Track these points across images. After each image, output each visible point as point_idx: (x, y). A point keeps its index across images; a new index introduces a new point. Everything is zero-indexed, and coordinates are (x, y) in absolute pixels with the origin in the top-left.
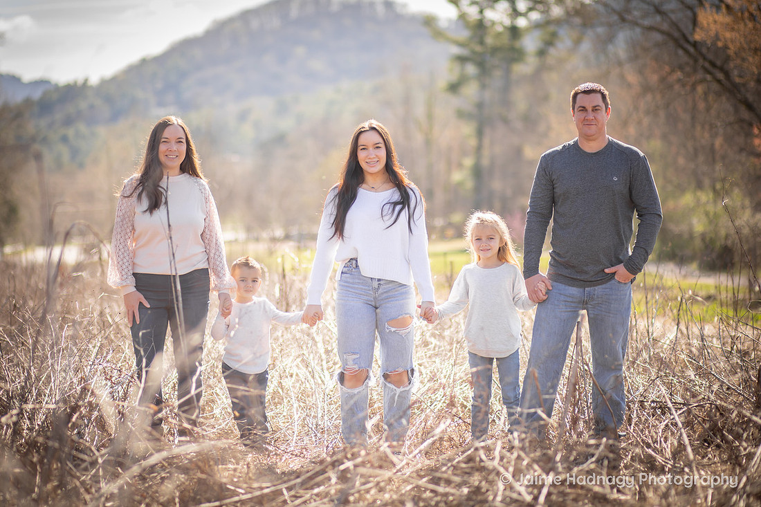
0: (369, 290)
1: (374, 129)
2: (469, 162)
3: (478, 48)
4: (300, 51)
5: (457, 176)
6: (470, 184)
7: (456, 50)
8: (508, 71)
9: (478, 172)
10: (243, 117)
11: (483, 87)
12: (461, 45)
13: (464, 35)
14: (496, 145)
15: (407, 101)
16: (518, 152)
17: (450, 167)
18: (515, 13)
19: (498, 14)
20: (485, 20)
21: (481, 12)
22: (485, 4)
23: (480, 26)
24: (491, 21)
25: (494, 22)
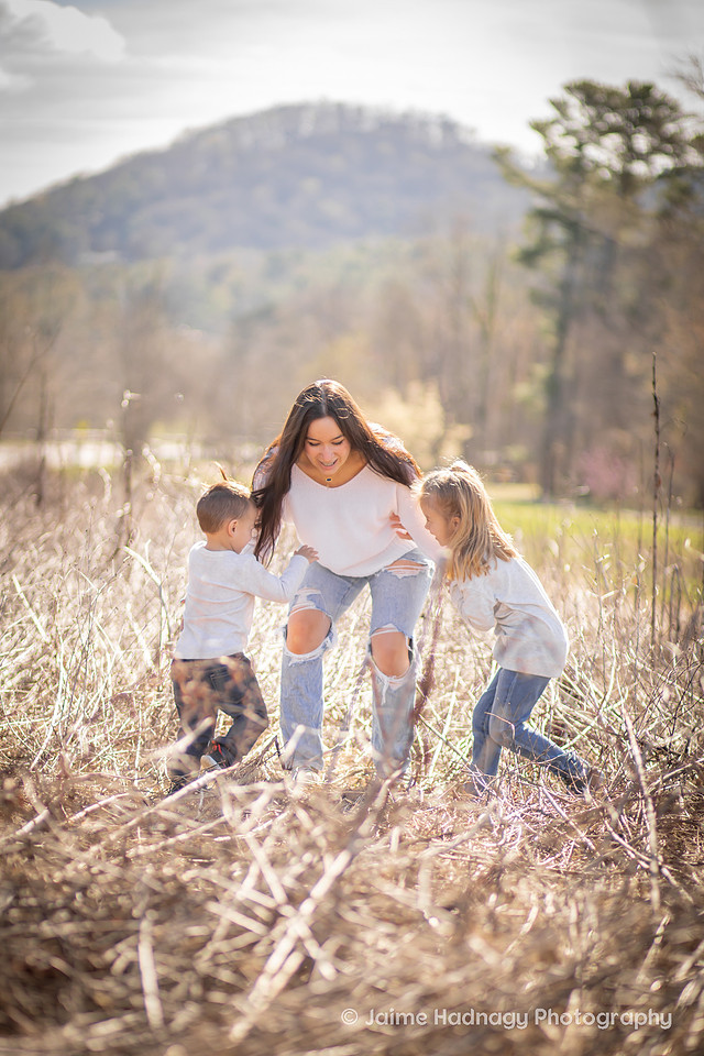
2: (542, 371)
3: (571, 201)
4: (311, 185)
5: (523, 390)
6: (540, 404)
7: (541, 203)
9: (554, 388)
10: (216, 276)
11: (573, 259)
12: (545, 194)
13: (551, 180)
14: (586, 348)
15: (460, 272)
16: (616, 362)
17: (514, 376)
18: (631, 154)
19: (605, 153)
20: (585, 161)
21: (580, 147)
22: (585, 136)
23: (577, 169)
24: (593, 162)
25: (597, 165)
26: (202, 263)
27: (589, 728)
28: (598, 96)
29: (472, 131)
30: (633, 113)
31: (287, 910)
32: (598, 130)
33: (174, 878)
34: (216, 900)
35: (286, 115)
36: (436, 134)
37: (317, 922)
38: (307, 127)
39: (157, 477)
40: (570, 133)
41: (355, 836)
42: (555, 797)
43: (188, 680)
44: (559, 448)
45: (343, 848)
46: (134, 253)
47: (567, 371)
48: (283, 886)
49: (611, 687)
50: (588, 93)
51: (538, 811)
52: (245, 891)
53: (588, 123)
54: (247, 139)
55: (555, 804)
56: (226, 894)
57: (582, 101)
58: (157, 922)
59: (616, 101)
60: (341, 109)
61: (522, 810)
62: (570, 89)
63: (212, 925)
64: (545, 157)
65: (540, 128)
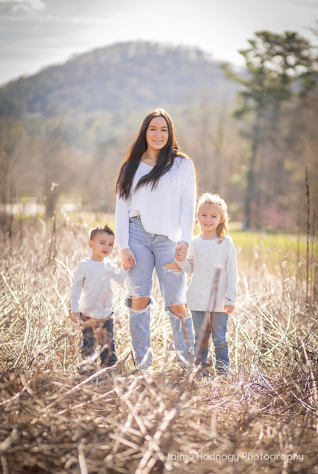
0: (148, 239)
1: (162, 115)
2: (245, 168)
3: (258, 88)
4: (134, 81)
5: (236, 178)
6: (244, 184)
7: (244, 89)
8: (278, 106)
9: (251, 176)
10: (89, 124)
11: (260, 115)
12: (246, 84)
13: (248, 78)
14: (266, 158)
15: (205, 122)
16: (279, 165)
17: (232, 171)
18: (286, 66)
19: (274, 65)
20: (264, 69)
21: (262, 62)
22: (265, 57)
23: (261, 73)
24: (269, 69)
25: (271, 71)
26: (82, 118)
27: (279, 343)
28: (271, 38)
29: (210, 55)
30: (287, 45)
31: (148, 437)
32: (271, 54)
33: (91, 421)
34: (113, 432)
35: (122, 47)
36: (193, 56)
37: (162, 443)
38: (131, 53)
39: (68, 223)
40: (257, 55)
41: (179, 401)
42: (266, 378)
43: (97, 327)
44: (253, 205)
45: (173, 407)
46: (49, 113)
47: (257, 169)
48: (145, 425)
49: (289, 324)
50: (266, 36)
51: (258, 384)
52: (126, 428)
53: (267, 51)
54: (103, 59)
55: (266, 381)
56: (117, 430)
57: (263, 40)
58: (86, 444)
59: (279, 41)
60: (147, 45)
61: (250, 384)
62: (258, 34)
63: (112, 444)
64: (246, 67)
65: (244, 53)
